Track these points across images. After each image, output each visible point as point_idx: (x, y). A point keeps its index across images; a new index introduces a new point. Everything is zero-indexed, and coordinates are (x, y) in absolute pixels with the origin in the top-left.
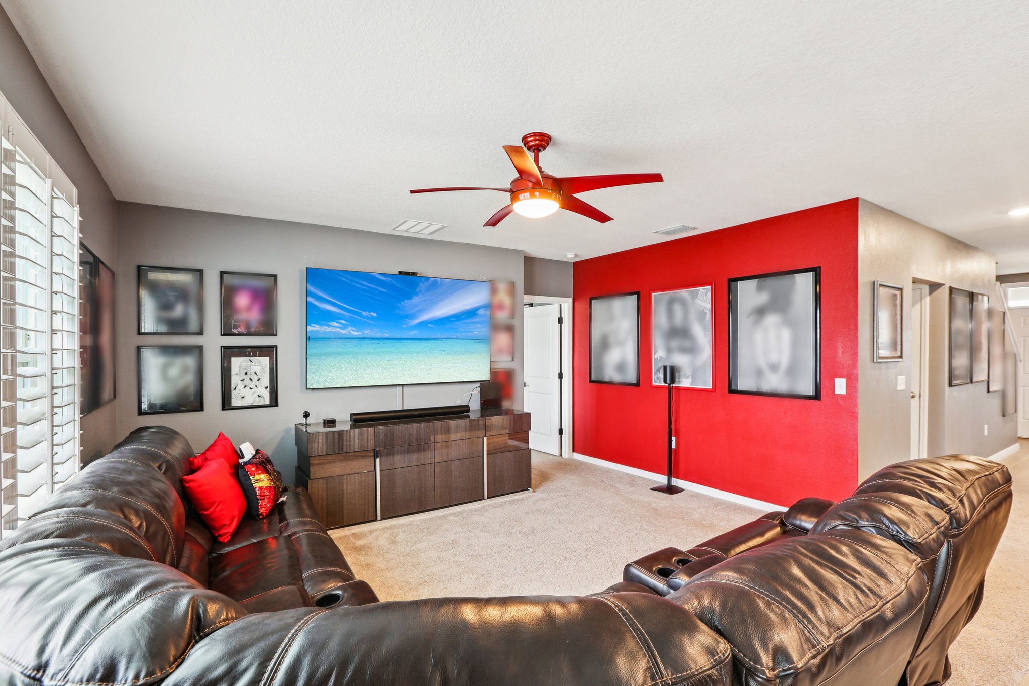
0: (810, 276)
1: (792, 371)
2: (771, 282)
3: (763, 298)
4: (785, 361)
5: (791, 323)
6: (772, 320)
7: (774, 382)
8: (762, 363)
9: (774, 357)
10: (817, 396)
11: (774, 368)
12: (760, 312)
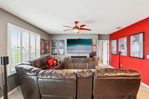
0: (142, 34)
1: (139, 53)
2: (136, 36)
3: (134, 39)
4: (138, 51)
5: (139, 43)
6: (136, 43)
7: (136, 55)
8: (134, 51)
9: (136, 50)
10: (144, 58)
11: (136, 52)
12: (134, 41)
